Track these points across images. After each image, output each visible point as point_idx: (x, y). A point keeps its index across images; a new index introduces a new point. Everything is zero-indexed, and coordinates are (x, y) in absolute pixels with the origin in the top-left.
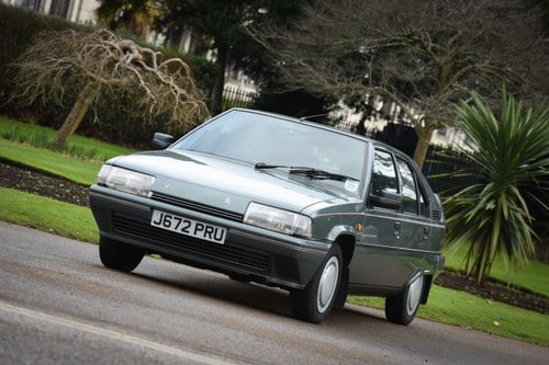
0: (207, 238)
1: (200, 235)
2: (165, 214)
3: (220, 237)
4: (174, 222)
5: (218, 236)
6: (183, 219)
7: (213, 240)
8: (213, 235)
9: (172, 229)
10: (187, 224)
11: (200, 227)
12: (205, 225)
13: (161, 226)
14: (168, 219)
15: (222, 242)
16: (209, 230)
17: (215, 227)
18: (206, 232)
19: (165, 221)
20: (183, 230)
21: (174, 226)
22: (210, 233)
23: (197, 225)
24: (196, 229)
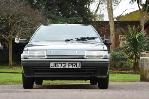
0: (74, 67)
1: (71, 67)
2: (55, 63)
3: (79, 66)
4: (60, 65)
5: (78, 66)
6: (63, 63)
7: (76, 68)
8: (76, 66)
9: (59, 67)
10: (65, 64)
11: (70, 64)
12: (72, 63)
13: (55, 67)
14: (57, 64)
15: (80, 67)
16: (74, 64)
17: (76, 63)
18: (73, 65)
19: (56, 65)
20: (64, 67)
21: (60, 66)
22: (74, 65)
23: (69, 63)
24: (69, 65)
